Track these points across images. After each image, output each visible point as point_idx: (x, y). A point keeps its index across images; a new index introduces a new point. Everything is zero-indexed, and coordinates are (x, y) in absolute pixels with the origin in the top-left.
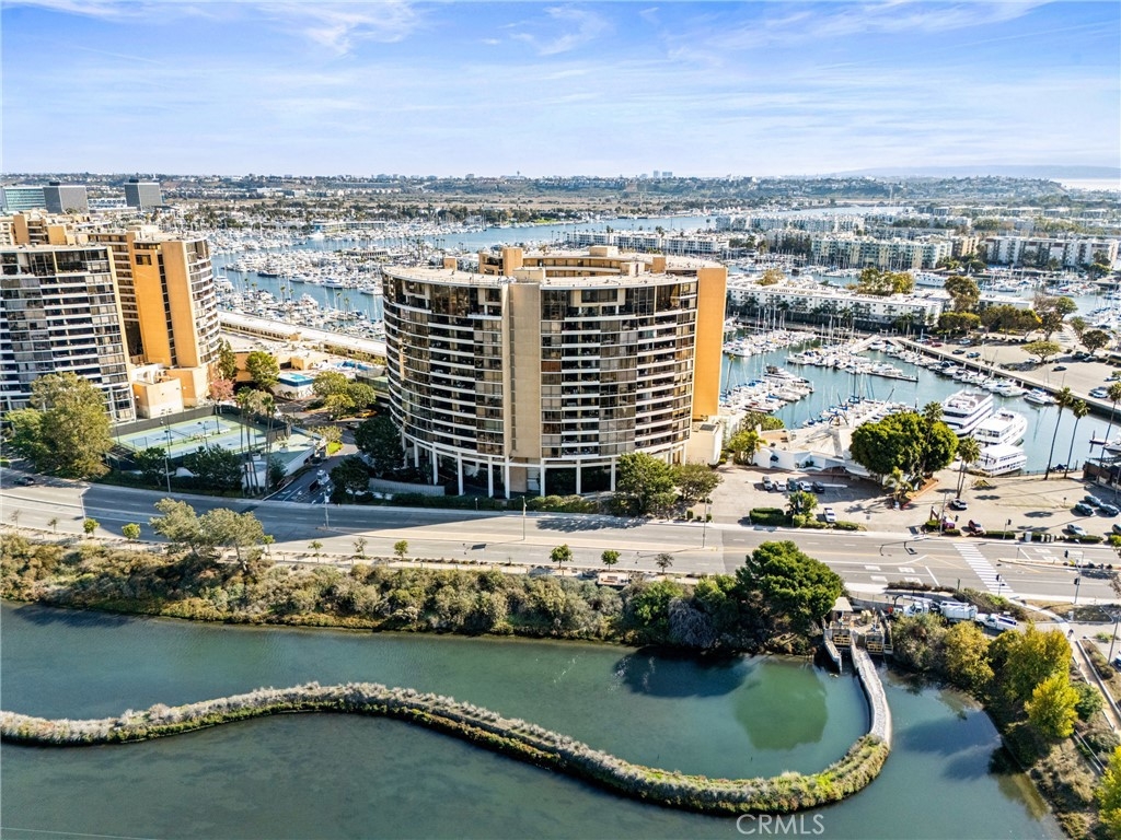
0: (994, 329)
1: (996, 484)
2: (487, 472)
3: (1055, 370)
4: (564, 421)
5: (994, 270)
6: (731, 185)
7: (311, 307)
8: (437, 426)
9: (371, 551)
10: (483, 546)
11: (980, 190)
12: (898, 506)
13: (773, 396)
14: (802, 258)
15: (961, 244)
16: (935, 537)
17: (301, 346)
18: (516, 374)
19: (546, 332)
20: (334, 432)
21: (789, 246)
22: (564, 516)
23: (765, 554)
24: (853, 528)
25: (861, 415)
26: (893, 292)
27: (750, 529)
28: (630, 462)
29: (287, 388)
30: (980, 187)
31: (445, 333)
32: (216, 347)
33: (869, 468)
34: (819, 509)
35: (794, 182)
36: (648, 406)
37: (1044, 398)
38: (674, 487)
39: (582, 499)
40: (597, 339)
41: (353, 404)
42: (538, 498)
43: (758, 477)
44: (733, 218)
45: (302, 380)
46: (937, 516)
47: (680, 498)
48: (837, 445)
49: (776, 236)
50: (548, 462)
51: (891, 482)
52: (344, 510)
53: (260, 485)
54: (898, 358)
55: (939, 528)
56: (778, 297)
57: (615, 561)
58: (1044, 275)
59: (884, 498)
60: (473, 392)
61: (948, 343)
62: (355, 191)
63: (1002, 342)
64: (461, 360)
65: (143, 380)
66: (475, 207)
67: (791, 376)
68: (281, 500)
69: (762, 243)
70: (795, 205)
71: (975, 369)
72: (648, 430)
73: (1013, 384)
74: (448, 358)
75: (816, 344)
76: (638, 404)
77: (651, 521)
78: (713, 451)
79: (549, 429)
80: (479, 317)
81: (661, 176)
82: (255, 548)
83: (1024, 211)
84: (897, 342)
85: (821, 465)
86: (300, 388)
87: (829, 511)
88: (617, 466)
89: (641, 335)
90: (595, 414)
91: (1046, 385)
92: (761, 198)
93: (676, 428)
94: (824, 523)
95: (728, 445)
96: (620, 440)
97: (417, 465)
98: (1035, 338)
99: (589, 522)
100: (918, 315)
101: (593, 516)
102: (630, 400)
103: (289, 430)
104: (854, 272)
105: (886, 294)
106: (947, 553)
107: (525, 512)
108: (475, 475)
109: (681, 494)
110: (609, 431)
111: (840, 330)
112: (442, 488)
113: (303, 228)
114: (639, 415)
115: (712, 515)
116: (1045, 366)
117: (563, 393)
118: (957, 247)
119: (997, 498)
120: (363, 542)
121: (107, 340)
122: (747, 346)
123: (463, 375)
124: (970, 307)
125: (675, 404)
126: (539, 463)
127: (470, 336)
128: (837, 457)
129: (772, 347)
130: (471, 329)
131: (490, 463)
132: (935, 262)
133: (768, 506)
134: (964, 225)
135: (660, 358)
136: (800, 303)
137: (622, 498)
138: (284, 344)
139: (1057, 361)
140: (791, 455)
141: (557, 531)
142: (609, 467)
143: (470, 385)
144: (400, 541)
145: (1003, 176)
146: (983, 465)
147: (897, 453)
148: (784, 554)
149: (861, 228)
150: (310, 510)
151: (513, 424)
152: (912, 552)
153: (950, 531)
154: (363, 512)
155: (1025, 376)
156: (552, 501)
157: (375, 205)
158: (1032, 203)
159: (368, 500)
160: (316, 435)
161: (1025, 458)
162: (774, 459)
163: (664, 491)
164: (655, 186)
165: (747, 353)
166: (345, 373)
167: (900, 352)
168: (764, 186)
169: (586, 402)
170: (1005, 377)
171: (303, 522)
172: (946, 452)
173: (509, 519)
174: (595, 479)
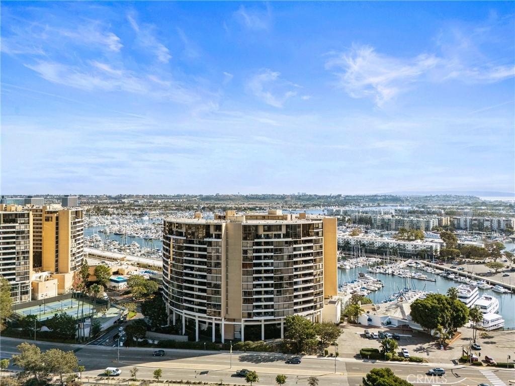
0: (468, 257)
1: (493, 335)
2: (212, 328)
3: (504, 276)
4: (255, 297)
5: (459, 232)
6: (333, 197)
7: (136, 247)
8: (186, 301)
9: (140, 376)
10: (206, 372)
11: (443, 200)
12: (442, 348)
13: (364, 288)
14: (369, 226)
15: (442, 220)
16: (467, 366)
17: (125, 263)
18: (229, 271)
19: (245, 247)
20: (133, 306)
21: (361, 221)
22: (255, 354)
23: (374, 377)
24: (420, 361)
25: (410, 298)
26: (415, 239)
27: (361, 361)
28: (291, 321)
29: (114, 284)
30: (443, 199)
31: (192, 249)
32: (80, 263)
33: (423, 325)
34: (398, 350)
35: (360, 196)
36: (300, 288)
37: (503, 290)
38: (317, 336)
39: (265, 343)
40: (272, 251)
41: (146, 292)
42: (240, 343)
43: (362, 331)
44: (334, 210)
45: (122, 280)
46: (467, 354)
47: (320, 343)
48: (403, 312)
49: (355, 217)
50: (246, 321)
51: (437, 333)
52: (131, 351)
53: (86, 336)
54: (424, 270)
55: (469, 361)
56: (360, 241)
57: (284, 382)
58: (484, 234)
59: (434, 343)
60: (205, 281)
61: (447, 263)
62: (166, 200)
63: (473, 263)
64: (200, 263)
65: (39, 280)
66: (219, 206)
67: (372, 278)
68: (96, 344)
69: (349, 220)
70: (362, 205)
71: (464, 276)
72: (300, 302)
73: (485, 283)
74: (193, 262)
75: (382, 263)
76: (295, 287)
77: (304, 357)
78: (336, 315)
79: (246, 301)
80: (210, 240)
81: (301, 194)
82: (72, 374)
83: (466, 208)
84: (421, 263)
85: (396, 324)
86: (120, 284)
87: (405, 351)
88: (284, 323)
89: (295, 249)
90: (272, 292)
91: (502, 283)
92: (346, 203)
93: (316, 302)
94: (403, 358)
95: (344, 313)
96: (286, 308)
97: (174, 324)
98: (489, 261)
99: (269, 357)
100: (429, 250)
101: (271, 353)
102: (291, 284)
103: (109, 305)
104: (394, 232)
105: (412, 240)
106: (477, 376)
107: (231, 351)
108: (206, 329)
109: (320, 340)
110: (279, 303)
111: (393, 257)
112: (186, 337)
113: (140, 214)
114: (295, 294)
115: (339, 352)
116: (498, 274)
117: (254, 281)
118: (440, 221)
119: (495, 343)
120: (136, 370)
121: (22, 258)
122: (348, 264)
123: (201, 271)
124: (454, 247)
125: (314, 287)
126: (241, 322)
127: (205, 250)
128: (404, 319)
129: (360, 265)
130: (206, 246)
131: (214, 322)
132: (431, 228)
133: (370, 347)
134: (440, 213)
135: (305, 262)
136: (371, 244)
137: (287, 342)
138: (117, 263)
139: (503, 272)
140: (378, 317)
141: (250, 363)
142: (280, 324)
143: (204, 277)
144: (158, 369)
145: (453, 195)
146: (482, 324)
147: (438, 316)
148: (386, 377)
149: (394, 214)
150: (112, 350)
151: (227, 299)
152: (457, 376)
153: (475, 363)
154: (140, 351)
155: (490, 279)
156: (248, 345)
157: (174, 206)
158: (469, 205)
159: (145, 344)
160: (123, 308)
161: (503, 321)
162: (370, 320)
163: (311, 338)
164: (299, 198)
165: (348, 267)
166: (145, 276)
167: (424, 267)
168: (347, 198)
169: (266, 286)
170: (480, 280)
171: (106, 358)
172: (464, 316)
173: (223, 355)
174: (272, 331)
